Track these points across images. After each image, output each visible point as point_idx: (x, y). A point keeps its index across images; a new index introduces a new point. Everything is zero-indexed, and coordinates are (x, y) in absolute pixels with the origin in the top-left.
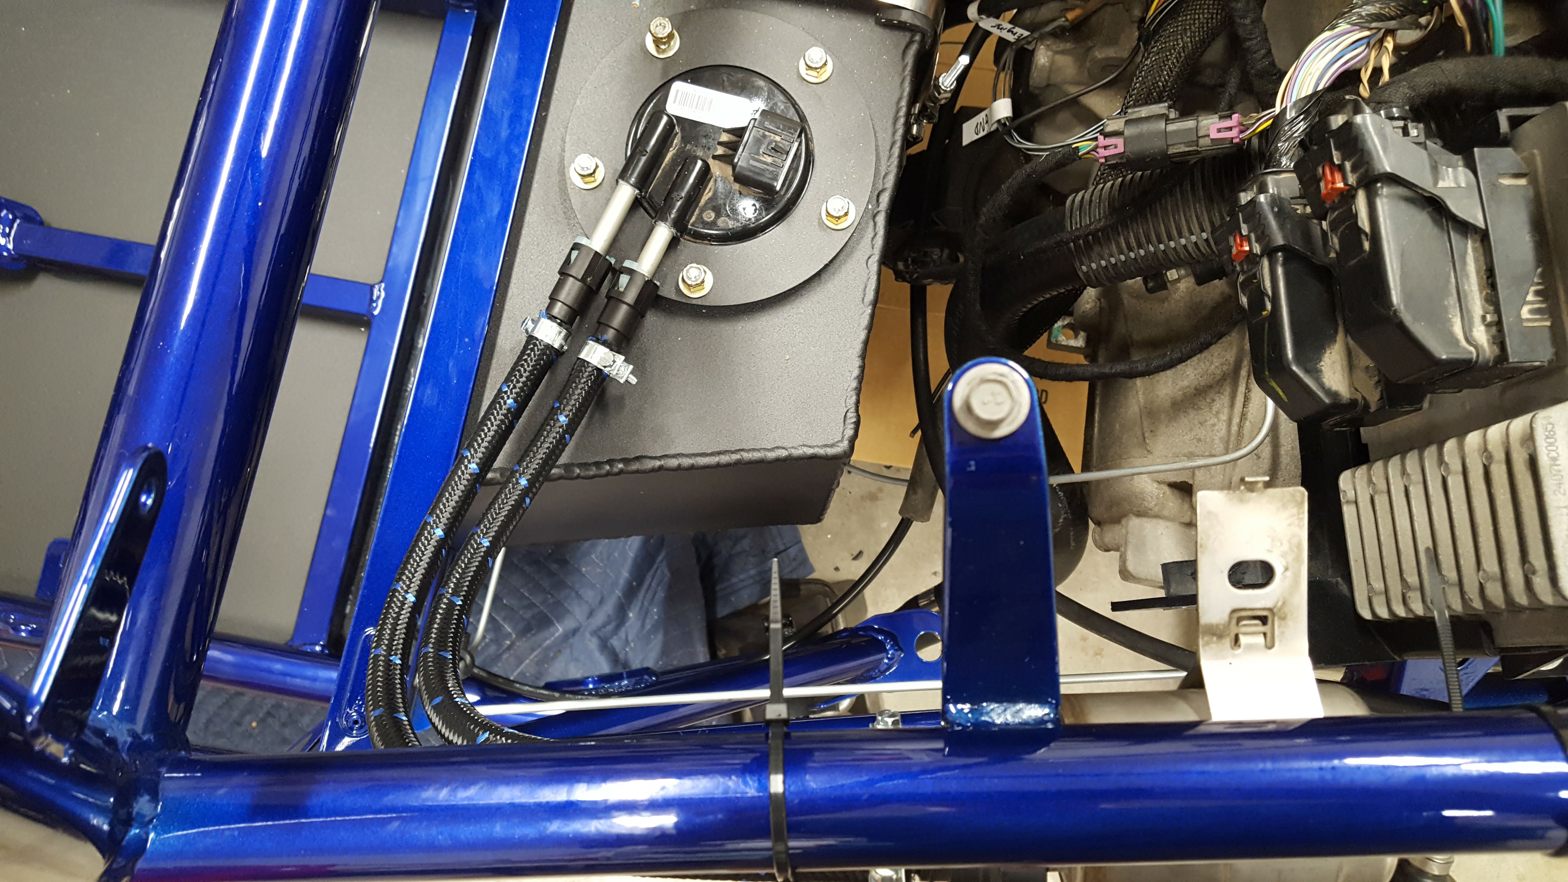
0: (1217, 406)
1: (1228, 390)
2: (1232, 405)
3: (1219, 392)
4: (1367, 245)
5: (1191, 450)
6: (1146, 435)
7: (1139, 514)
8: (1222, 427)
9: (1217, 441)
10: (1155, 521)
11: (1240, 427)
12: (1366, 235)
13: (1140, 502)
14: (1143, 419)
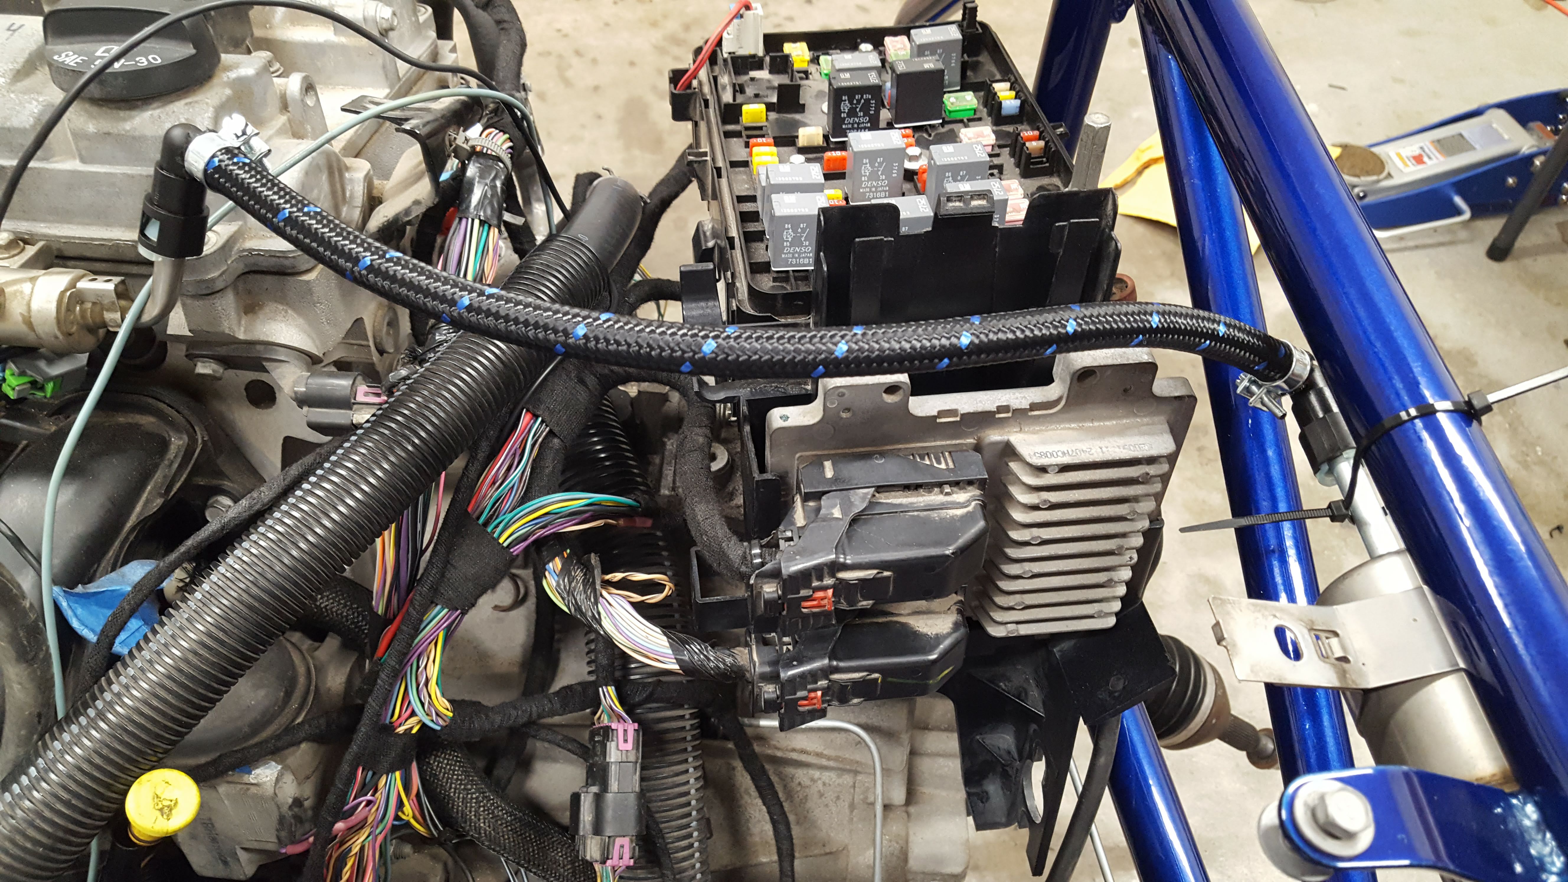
0: (806, 781)
1: (790, 770)
2: (807, 765)
3: (792, 778)
4: (886, 574)
5: (847, 806)
6: (828, 851)
7: (906, 860)
8: (827, 776)
9: (840, 781)
10: (910, 844)
11: (829, 758)
12: (878, 573)
13: (895, 858)
14: (811, 854)
